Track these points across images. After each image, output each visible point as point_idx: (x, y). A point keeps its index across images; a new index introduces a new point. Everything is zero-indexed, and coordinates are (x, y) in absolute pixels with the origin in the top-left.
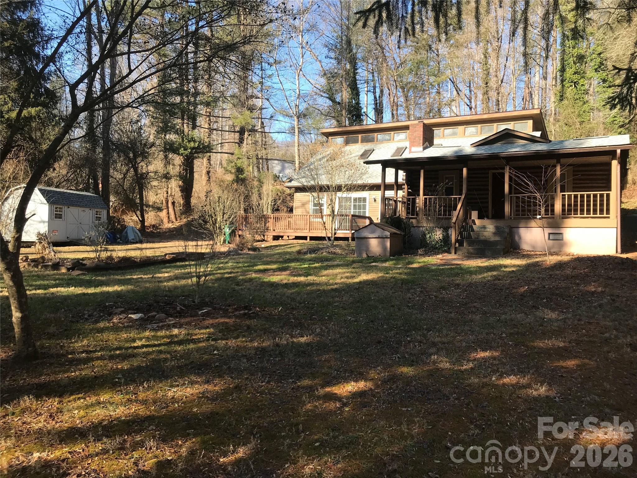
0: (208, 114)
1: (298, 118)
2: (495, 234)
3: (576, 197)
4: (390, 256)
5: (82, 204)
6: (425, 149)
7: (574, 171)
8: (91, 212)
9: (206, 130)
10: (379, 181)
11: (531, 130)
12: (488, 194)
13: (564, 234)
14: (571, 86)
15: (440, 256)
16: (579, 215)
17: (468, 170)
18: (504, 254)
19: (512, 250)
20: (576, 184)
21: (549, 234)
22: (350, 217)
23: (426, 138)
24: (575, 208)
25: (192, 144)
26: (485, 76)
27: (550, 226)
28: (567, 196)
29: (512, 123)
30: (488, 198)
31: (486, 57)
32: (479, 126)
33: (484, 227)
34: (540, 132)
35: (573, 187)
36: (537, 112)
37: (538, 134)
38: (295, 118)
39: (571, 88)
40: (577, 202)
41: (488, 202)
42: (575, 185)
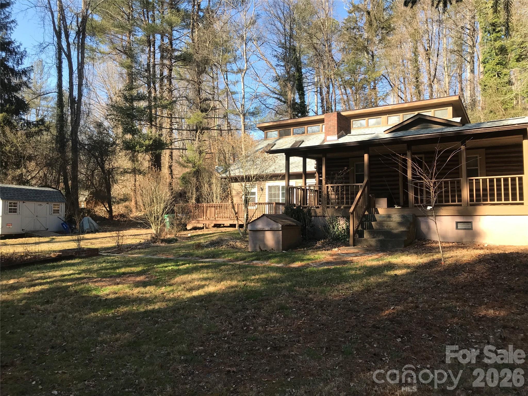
0: (170, 116)
1: (244, 115)
2: (400, 224)
3: (491, 181)
4: (283, 250)
5: (39, 199)
6: (339, 137)
7: (486, 154)
8: (48, 205)
9: (168, 130)
10: (300, 170)
11: (451, 116)
12: (398, 180)
13: (473, 223)
14: (494, 76)
15: (335, 250)
16: (489, 202)
17: (370, 157)
18: (405, 246)
19: (416, 240)
20: (490, 167)
21: (457, 223)
22: (274, 204)
23: (341, 127)
24: (492, 192)
25: (147, 142)
26: (414, 72)
27: (461, 214)
28: (481, 180)
29: (433, 110)
30: (398, 185)
31: (415, 55)
32: (401, 114)
33: (389, 216)
34: (460, 118)
35: (487, 171)
36: (456, 98)
37: (458, 120)
38: (241, 116)
39: (494, 78)
40: (494, 186)
41: (398, 189)
42: (488, 169)
